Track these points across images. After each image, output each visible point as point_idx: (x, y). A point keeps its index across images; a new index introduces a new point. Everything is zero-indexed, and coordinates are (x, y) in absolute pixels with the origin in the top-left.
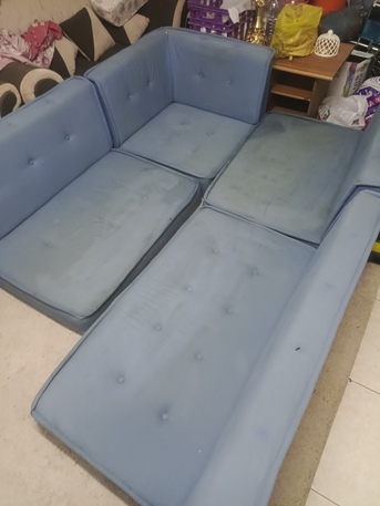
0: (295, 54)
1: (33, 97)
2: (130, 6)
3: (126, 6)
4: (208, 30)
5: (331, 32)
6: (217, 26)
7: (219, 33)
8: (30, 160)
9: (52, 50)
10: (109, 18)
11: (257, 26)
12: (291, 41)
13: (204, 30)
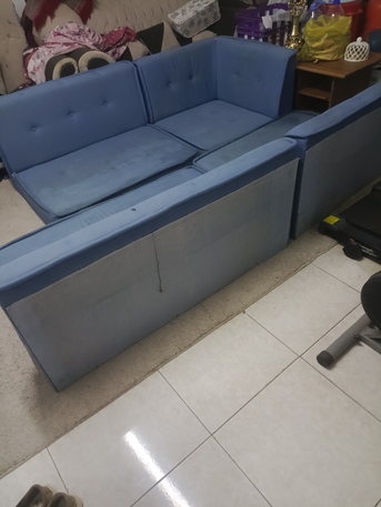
0: (321, 57)
1: (86, 69)
2: (199, 22)
3: (196, 22)
4: (249, 37)
5: (359, 39)
6: (256, 32)
7: (257, 38)
8: (70, 113)
9: (125, 48)
10: (179, 29)
11: (293, 34)
12: (316, 44)
13: (246, 37)
